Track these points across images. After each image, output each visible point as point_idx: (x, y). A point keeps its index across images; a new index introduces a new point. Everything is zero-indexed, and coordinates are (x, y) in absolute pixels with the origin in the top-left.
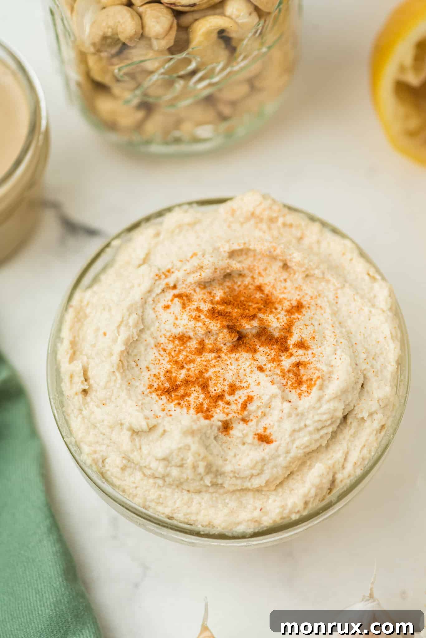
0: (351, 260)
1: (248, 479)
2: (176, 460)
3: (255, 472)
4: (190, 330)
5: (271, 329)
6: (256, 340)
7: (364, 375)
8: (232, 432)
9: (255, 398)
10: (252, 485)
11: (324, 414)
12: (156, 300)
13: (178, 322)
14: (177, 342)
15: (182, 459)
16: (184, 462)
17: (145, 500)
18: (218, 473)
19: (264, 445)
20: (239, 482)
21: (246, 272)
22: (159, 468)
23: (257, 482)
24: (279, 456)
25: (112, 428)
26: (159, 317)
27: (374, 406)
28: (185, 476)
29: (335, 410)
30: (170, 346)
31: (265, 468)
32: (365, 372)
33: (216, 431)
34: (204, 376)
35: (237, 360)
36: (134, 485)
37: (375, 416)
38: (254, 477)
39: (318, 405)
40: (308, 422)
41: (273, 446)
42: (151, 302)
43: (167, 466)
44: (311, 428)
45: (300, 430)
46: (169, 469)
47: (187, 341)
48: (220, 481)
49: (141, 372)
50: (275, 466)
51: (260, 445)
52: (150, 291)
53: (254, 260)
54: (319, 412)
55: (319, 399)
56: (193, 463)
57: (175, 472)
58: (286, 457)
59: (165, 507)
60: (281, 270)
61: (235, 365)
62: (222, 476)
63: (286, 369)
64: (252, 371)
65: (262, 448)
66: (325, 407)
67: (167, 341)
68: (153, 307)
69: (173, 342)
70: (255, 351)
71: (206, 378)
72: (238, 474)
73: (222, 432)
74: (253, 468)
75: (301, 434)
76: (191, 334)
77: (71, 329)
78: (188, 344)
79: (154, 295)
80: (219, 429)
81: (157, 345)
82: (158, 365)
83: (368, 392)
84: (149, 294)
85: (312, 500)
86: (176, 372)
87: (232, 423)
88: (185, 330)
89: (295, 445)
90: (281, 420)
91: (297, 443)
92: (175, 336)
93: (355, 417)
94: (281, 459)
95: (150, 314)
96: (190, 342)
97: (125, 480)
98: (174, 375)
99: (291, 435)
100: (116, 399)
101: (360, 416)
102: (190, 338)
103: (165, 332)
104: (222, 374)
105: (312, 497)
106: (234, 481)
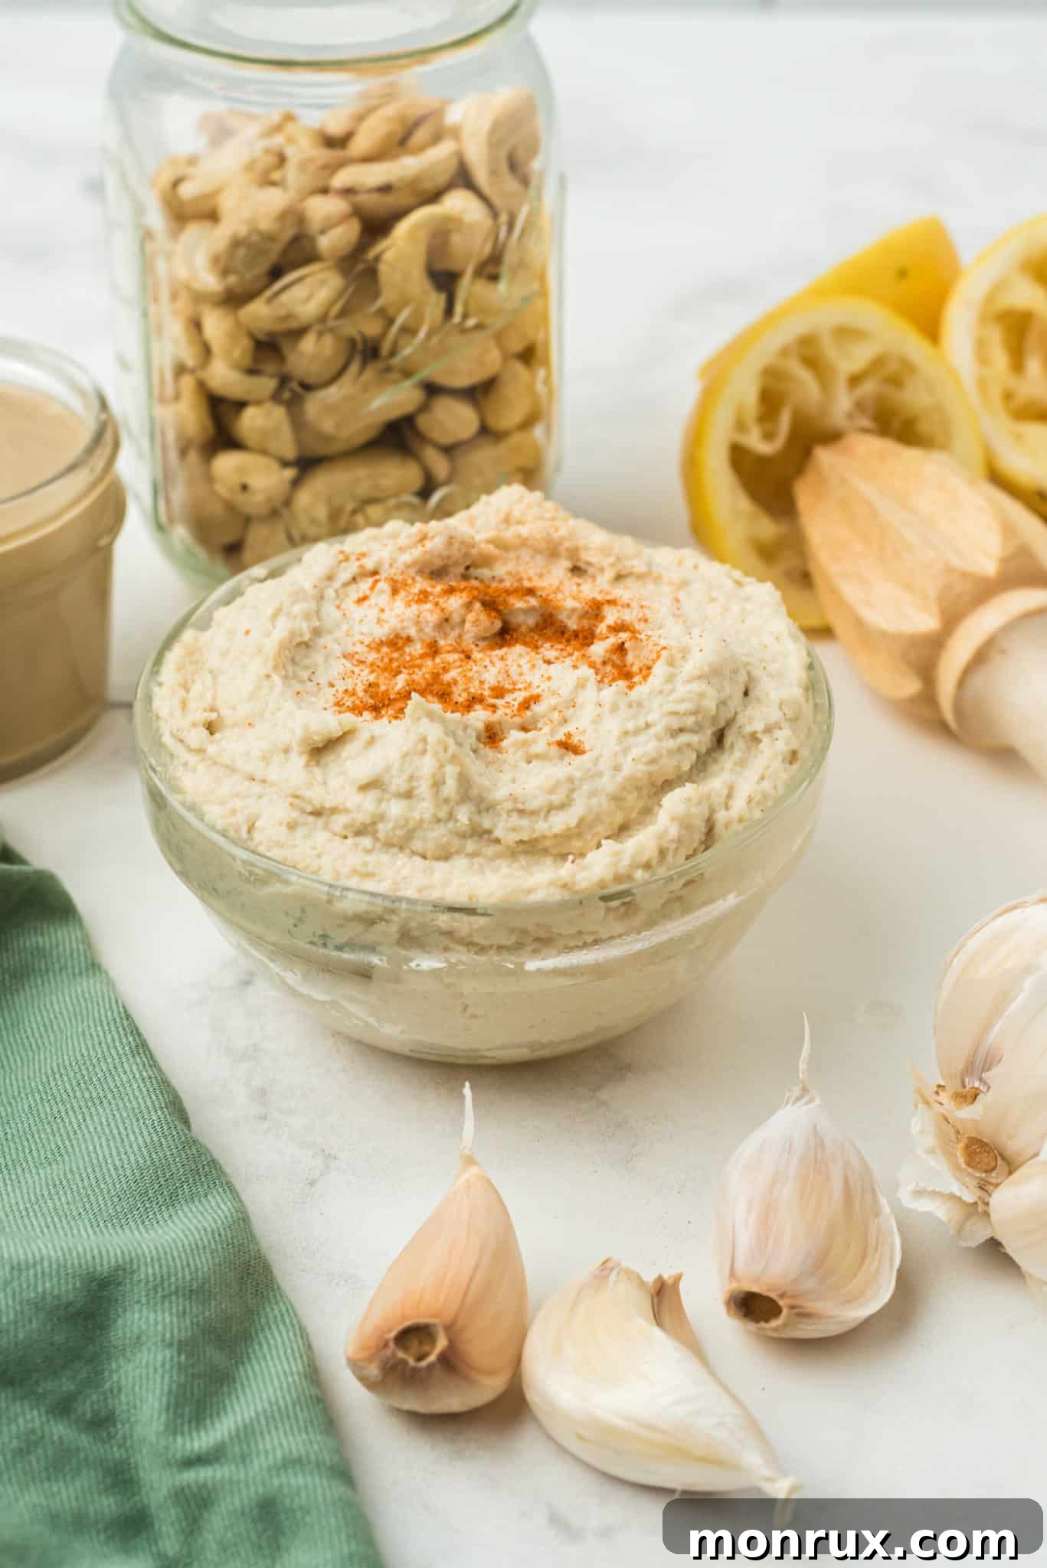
0: (696, 567)
1: (542, 814)
2: (398, 783)
3: (557, 799)
4: (410, 624)
5: (562, 617)
6: (536, 637)
7: (749, 674)
8: (504, 744)
9: (544, 694)
10: (550, 827)
11: (682, 701)
12: (341, 592)
13: (384, 616)
14: (385, 649)
15: (411, 778)
16: (415, 784)
17: (337, 874)
18: (484, 806)
19: (571, 757)
20: (524, 822)
21: (505, 577)
22: (365, 806)
23: (559, 822)
24: (601, 774)
25: (266, 759)
26: (348, 614)
27: (775, 715)
28: (416, 815)
29: (702, 695)
30: (372, 657)
31: (576, 795)
32: (749, 667)
33: (473, 740)
34: (442, 680)
35: (502, 659)
36: (315, 852)
37: (778, 733)
38: (553, 812)
39: (669, 686)
40: (651, 718)
41: (584, 757)
42: (333, 595)
43: (380, 801)
44: (658, 729)
45: (637, 732)
46: (383, 805)
47: (404, 645)
48: (486, 823)
49: (320, 689)
50: (594, 793)
51: (561, 758)
52: (330, 578)
53: (518, 564)
54: (671, 698)
55: (670, 679)
56: (434, 775)
57: (395, 809)
58: (614, 776)
59: (380, 881)
60: (569, 574)
61: (499, 665)
62: (491, 811)
63: (599, 660)
64: (534, 666)
65: (567, 759)
66: (682, 689)
67: (365, 649)
68: (337, 603)
69: (378, 651)
70: (536, 647)
71: (445, 682)
72: (523, 803)
73: (485, 744)
74: (552, 791)
75: (641, 738)
76: (412, 632)
77: (179, 669)
78: (407, 650)
79: (337, 584)
80: (478, 739)
81: (347, 656)
82: (350, 680)
83: (758, 700)
84: (327, 583)
85: (674, 846)
86: (387, 682)
87: (503, 733)
88: (399, 626)
89: (630, 758)
90: (598, 719)
91: (635, 752)
92: (382, 641)
93: (739, 733)
94: (605, 779)
95: (330, 612)
96: (409, 646)
97: (295, 846)
98: (383, 688)
99: (620, 741)
100: (273, 714)
101: (748, 729)
102: (409, 640)
103: (361, 638)
104: (476, 672)
105: (673, 841)
106: (515, 819)
